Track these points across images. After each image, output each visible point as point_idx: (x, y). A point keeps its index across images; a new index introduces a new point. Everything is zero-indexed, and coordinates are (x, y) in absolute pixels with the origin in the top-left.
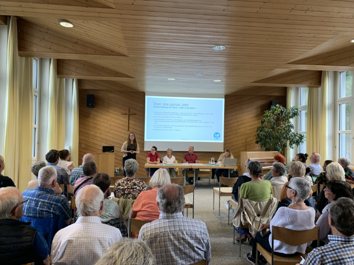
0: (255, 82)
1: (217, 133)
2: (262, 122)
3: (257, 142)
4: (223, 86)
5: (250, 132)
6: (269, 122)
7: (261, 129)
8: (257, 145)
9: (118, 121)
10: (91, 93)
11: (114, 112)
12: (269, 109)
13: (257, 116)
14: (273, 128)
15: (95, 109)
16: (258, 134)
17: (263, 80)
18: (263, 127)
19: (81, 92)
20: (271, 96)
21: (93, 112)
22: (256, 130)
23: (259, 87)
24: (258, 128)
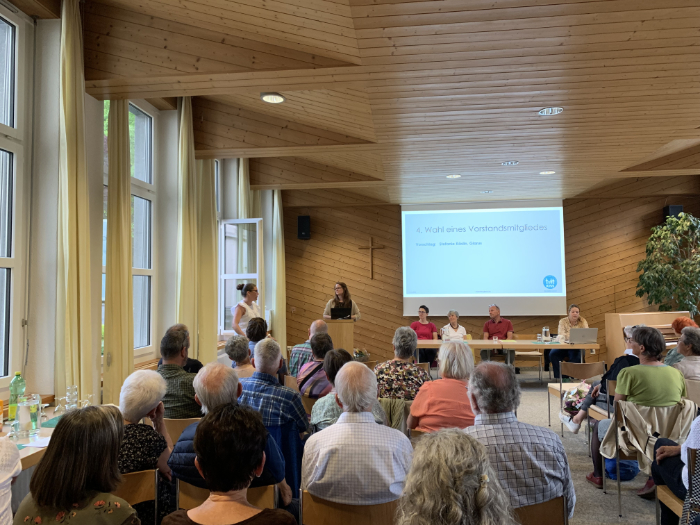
0: (627, 170)
1: (549, 278)
2: (649, 252)
3: (640, 293)
4: (559, 182)
5: (623, 272)
6: (664, 251)
7: (646, 265)
8: (639, 299)
9: (352, 262)
10: (304, 213)
11: (345, 246)
12: (662, 222)
13: (636, 239)
14: (674, 262)
15: (311, 241)
16: (641, 277)
17: (645, 164)
18: (652, 262)
19: (287, 213)
20: (667, 196)
21: (310, 247)
22: (636, 268)
23: (638, 179)
24: (640, 264)
